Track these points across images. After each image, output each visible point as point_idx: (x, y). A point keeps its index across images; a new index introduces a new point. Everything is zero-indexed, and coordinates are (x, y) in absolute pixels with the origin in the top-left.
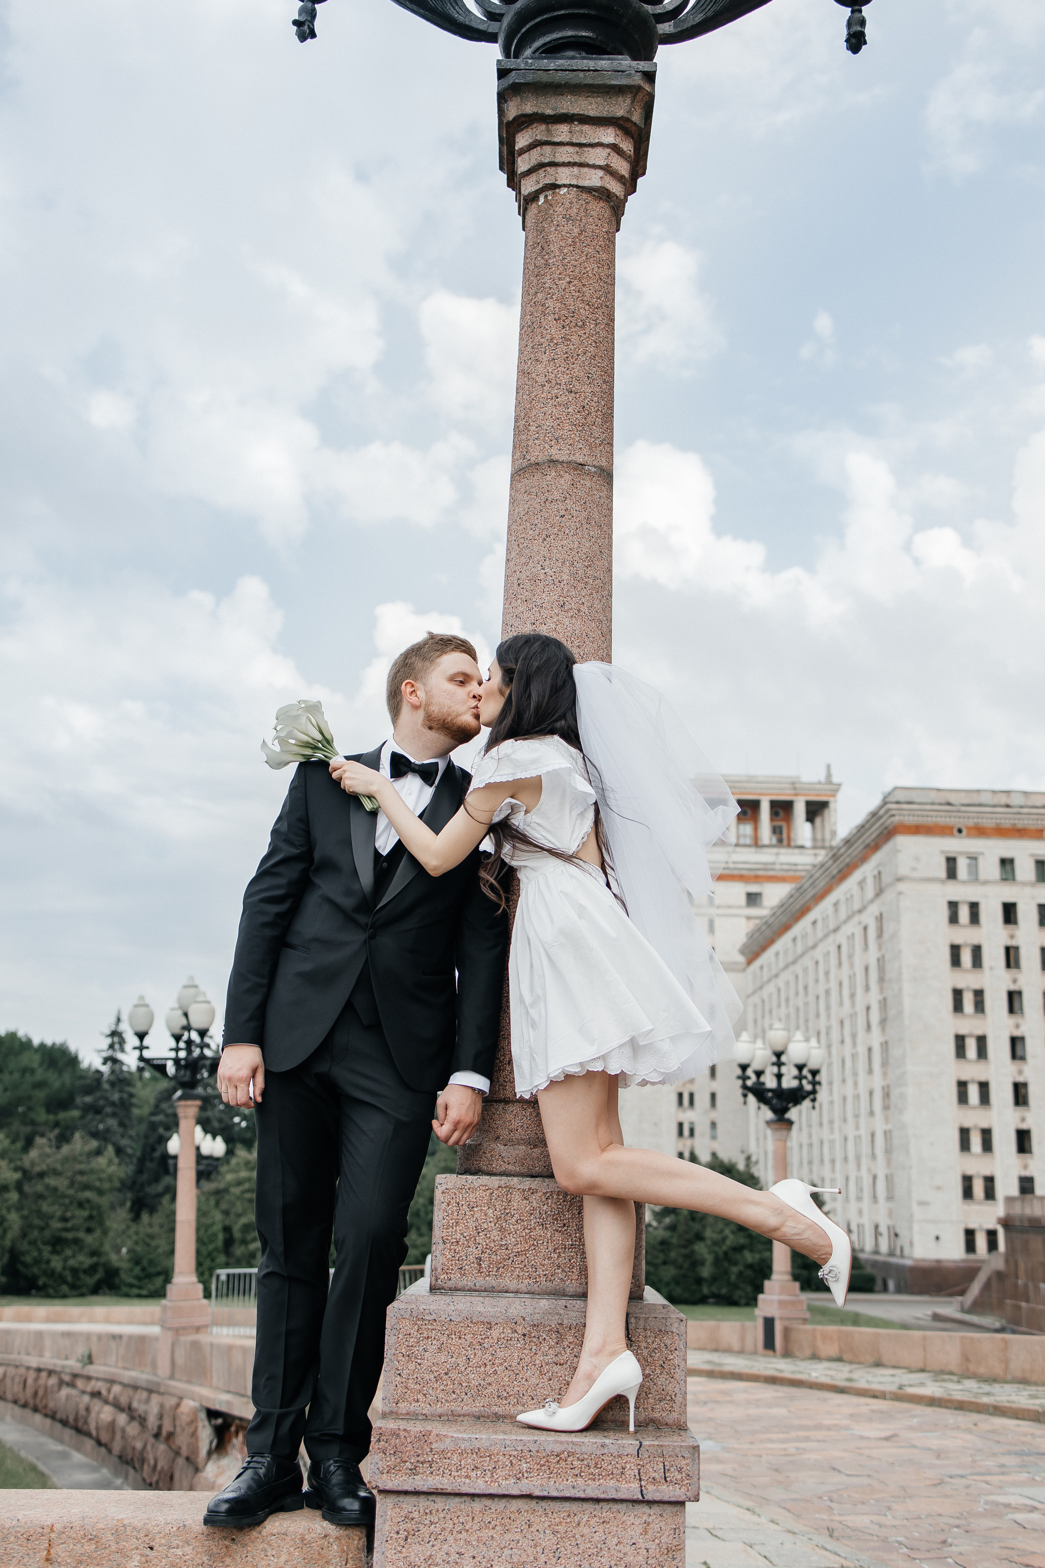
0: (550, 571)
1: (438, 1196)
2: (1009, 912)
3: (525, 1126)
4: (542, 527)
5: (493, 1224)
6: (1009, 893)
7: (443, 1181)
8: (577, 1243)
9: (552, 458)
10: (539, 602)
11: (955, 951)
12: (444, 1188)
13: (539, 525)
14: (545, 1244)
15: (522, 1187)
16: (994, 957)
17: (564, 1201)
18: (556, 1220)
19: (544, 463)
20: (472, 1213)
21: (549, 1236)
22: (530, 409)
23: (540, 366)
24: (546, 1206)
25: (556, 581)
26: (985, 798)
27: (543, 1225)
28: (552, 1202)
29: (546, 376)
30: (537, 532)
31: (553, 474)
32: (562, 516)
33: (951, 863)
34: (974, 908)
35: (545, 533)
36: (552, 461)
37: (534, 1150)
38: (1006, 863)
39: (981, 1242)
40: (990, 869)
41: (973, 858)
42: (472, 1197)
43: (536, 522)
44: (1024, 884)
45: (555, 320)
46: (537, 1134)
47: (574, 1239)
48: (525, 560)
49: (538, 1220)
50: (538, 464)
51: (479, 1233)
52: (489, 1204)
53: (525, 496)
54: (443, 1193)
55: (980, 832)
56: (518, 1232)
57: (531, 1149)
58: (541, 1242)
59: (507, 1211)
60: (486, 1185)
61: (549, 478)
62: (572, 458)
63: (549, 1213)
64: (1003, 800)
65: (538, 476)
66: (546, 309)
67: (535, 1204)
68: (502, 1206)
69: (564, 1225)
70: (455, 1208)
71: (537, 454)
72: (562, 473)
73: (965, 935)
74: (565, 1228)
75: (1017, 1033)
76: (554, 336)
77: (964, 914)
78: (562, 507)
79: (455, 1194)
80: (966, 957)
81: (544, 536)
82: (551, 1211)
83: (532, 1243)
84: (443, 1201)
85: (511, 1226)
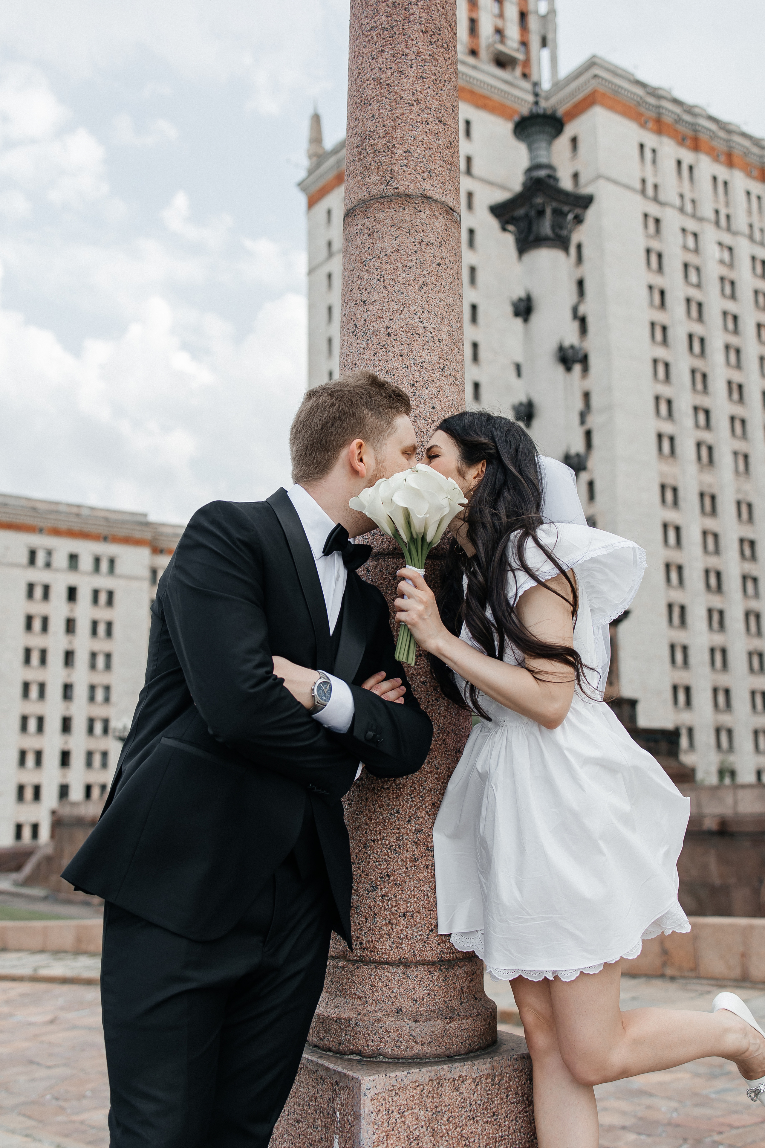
0: (429, 326)
1: (367, 1106)
2: (72, 594)
3: (433, 994)
4: (418, 272)
5: (424, 1129)
6: (72, 579)
7: (371, 1084)
8: (507, 1133)
9: (425, 193)
10: (419, 361)
11: (29, 620)
12: (373, 1093)
13: (414, 269)
14: (476, 1141)
15: (453, 1076)
16: (57, 625)
17: (492, 1085)
18: (486, 1109)
19: (417, 197)
20: (403, 1119)
21: (479, 1130)
22: (394, 128)
23: (405, 80)
24: (476, 1094)
25: (436, 339)
26: (62, 508)
27: (473, 1118)
28: (481, 1089)
29: (413, 94)
30: (412, 276)
31: (428, 212)
32: (439, 265)
33: (32, 555)
34: (46, 589)
35: (421, 280)
36: (426, 197)
37: (451, 1025)
38: (73, 558)
39: (27, 833)
40: (61, 560)
41: (49, 553)
42: (402, 1100)
43: (411, 264)
44: (85, 573)
45: (422, 31)
46: (445, 1002)
47: (504, 1128)
48: (396, 307)
49: (469, 1114)
50: (408, 196)
51: (411, 1143)
52: (422, 1105)
53: (393, 229)
54: (372, 1100)
55: (56, 532)
56: (450, 1133)
57: (448, 1023)
58: (472, 1140)
59: (438, 1109)
60: (416, 1081)
61: (423, 215)
62: (444, 199)
63: (479, 1102)
64: (75, 510)
65: (409, 210)
66: (410, 15)
67: (465, 1095)
68: (433, 1103)
69: (494, 1114)
70: (385, 1117)
71: (407, 183)
72: (436, 213)
73: (38, 608)
74: (495, 1117)
75: (69, 681)
76: (422, 50)
77: (38, 592)
78: (438, 254)
79: (385, 1099)
80: (37, 625)
81: (421, 283)
82: (481, 1100)
83: (464, 1143)
84: (372, 1110)
85: (443, 1127)
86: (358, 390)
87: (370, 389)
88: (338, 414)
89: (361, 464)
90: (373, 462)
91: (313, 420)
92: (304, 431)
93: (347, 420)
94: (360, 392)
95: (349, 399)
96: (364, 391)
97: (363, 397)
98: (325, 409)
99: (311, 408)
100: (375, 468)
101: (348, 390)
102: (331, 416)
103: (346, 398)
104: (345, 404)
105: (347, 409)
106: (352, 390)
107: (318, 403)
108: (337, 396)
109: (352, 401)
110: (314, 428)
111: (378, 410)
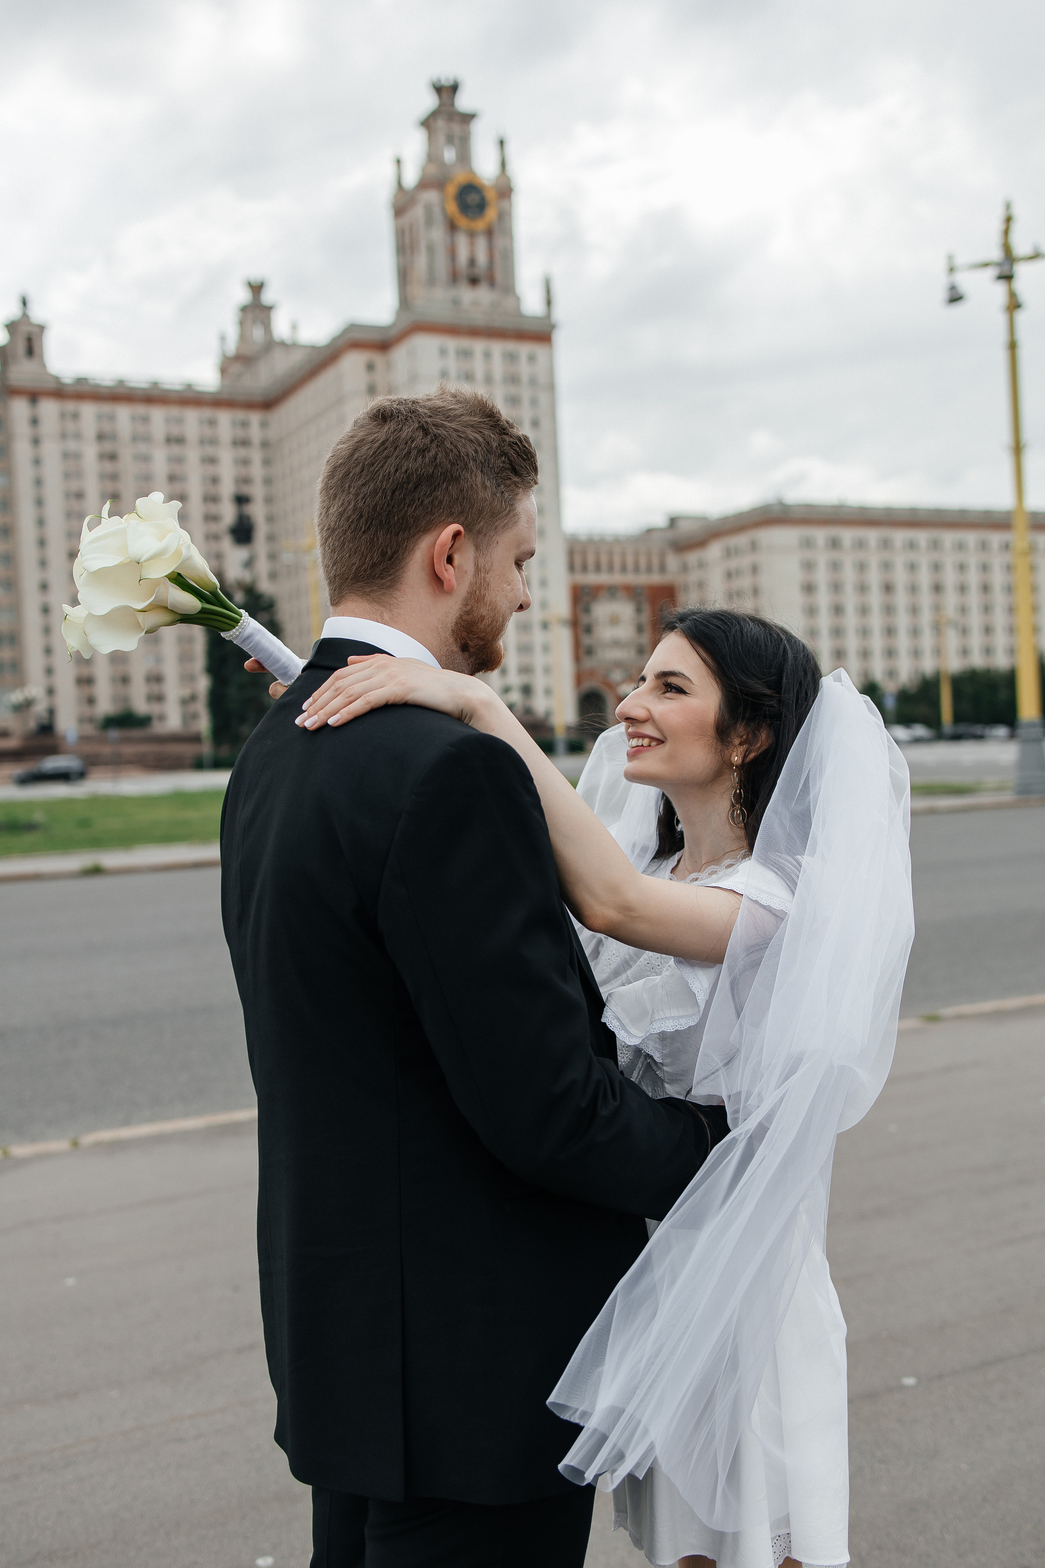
86: (472, 435)
87: (491, 437)
88: (431, 471)
89: (449, 567)
90: (470, 568)
91: (382, 466)
92: (360, 482)
93: (445, 485)
94: (476, 438)
95: (456, 446)
96: (481, 439)
97: (479, 449)
98: (409, 453)
99: (383, 443)
100: (472, 580)
101: (456, 430)
102: (417, 470)
103: (451, 443)
104: (447, 454)
105: (449, 466)
106: (463, 433)
107: (398, 437)
108: (435, 435)
109: (459, 452)
110: (382, 482)
111: (496, 480)
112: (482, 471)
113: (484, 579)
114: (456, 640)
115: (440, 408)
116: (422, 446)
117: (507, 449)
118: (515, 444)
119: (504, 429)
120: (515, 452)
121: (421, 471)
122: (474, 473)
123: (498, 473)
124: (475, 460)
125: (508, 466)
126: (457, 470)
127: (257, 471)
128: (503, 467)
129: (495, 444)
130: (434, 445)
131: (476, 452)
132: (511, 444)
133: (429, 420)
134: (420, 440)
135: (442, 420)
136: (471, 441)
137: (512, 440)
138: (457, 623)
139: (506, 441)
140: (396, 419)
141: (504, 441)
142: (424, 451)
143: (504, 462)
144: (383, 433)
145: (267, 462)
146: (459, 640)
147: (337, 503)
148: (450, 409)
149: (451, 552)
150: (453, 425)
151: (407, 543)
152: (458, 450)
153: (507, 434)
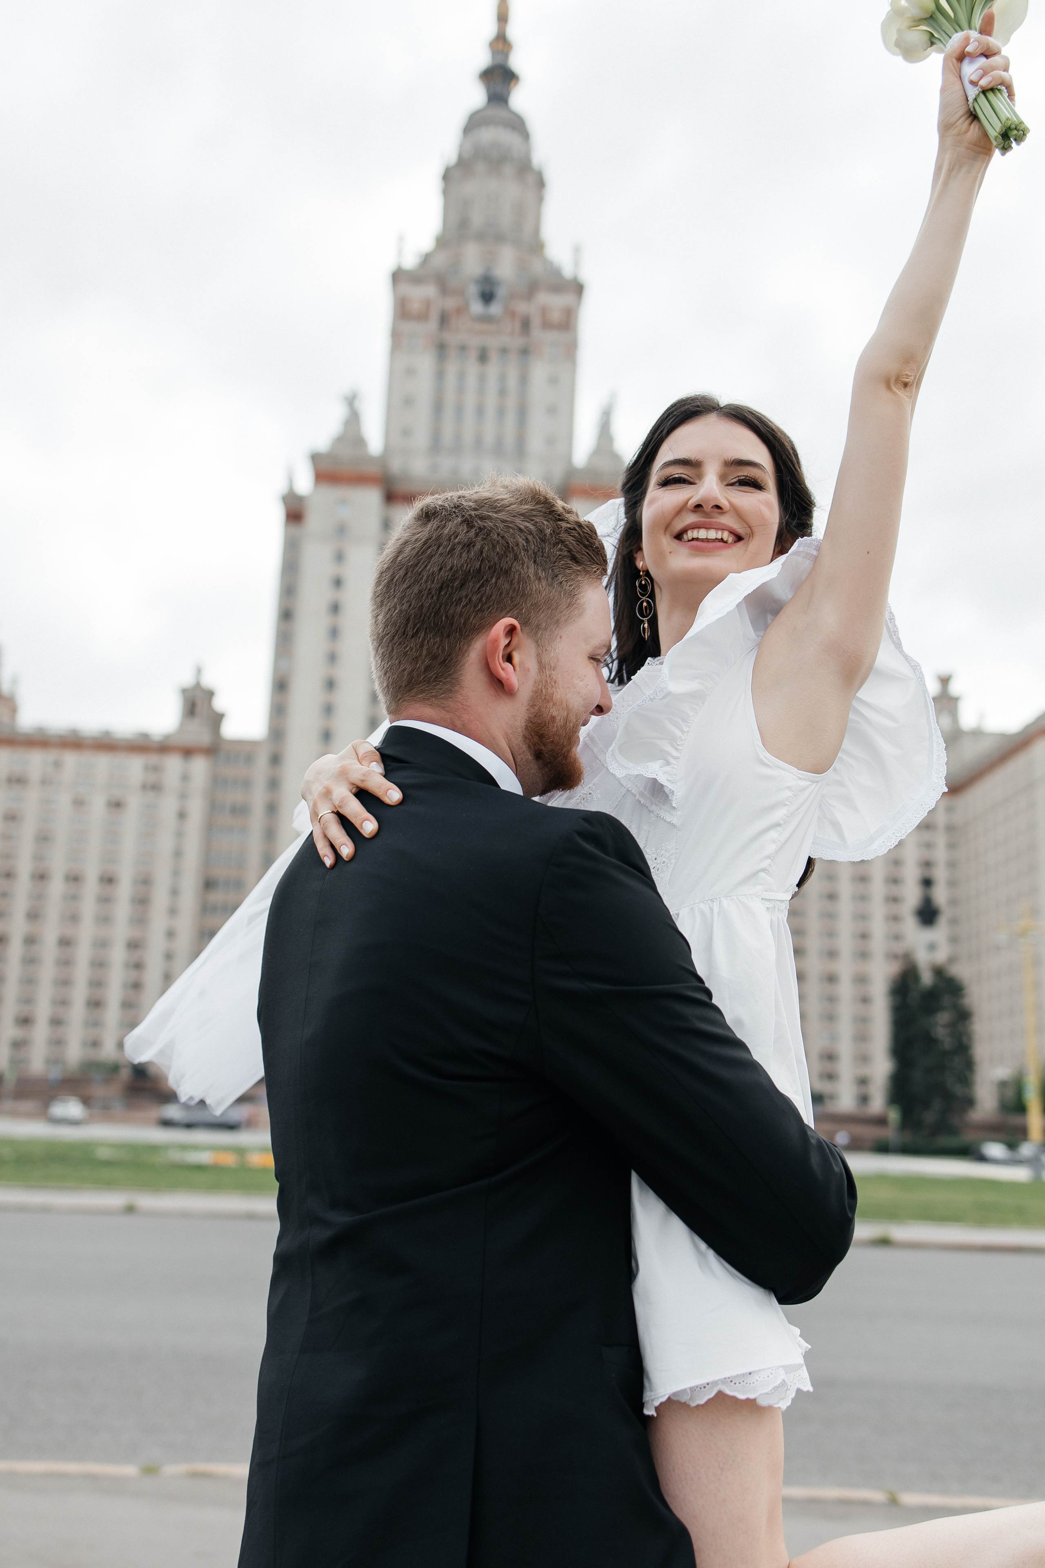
86: (523, 524)
87: (544, 524)
88: (477, 566)
89: (508, 666)
90: (532, 665)
91: (426, 566)
92: (405, 586)
93: (494, 580)
94: (526, 527)
95: (503, 537)
96: (532, 527)
97: (530, 538)
98: (453, 549)
99: (425, 543)
100: (536, 677)
101: (503, 521)
102: (462, 566)
103: (498, 535)
104: (494, 547)
105: (496, 559)
106: (511, 522)
107: (441, 534)
108: (480, 528)
109: (508, 543)
110: (426, 582)
111: (552, 570)
112: (535, 562)
113: (550, 676)
114: (529, 747)
115: (487, 499)
116: (466, 540)
117: (563, 536)
118: (572, 530)
119: (559, 515)
120: (573, 539)
121: (467, 566)
122: (525, 565)
123: (555, 562)
124: (526, 550)
125: (566, 553)
126: (507, 562)
127: (940, 855)
128: (560, 555)
129: (548, 531)
130: (479, 538)
131: (527, 540)
132: (568, 531)
133: (473, 513)
134: (464, 534)
135: (488, 512)
136: (520, 530)
137: (569, 525)
138: (527, 728)
139: (562, 527)
140: (439, 516)
141: (559, 527)
142: (469, 545)
143: (561, 550)
144: (425, 532)
145: (952, 846)
146: (532, 747)
147: (385, 609)
148: (498, 500)
149: (509, 650)
150: (501, 516)
151: (460, 644)
152: (505, 541)
153: (563, 520)
